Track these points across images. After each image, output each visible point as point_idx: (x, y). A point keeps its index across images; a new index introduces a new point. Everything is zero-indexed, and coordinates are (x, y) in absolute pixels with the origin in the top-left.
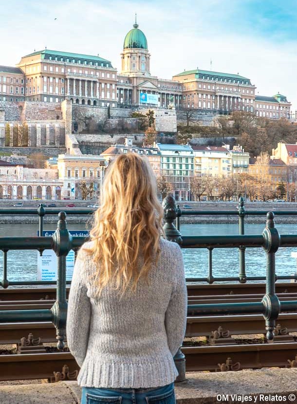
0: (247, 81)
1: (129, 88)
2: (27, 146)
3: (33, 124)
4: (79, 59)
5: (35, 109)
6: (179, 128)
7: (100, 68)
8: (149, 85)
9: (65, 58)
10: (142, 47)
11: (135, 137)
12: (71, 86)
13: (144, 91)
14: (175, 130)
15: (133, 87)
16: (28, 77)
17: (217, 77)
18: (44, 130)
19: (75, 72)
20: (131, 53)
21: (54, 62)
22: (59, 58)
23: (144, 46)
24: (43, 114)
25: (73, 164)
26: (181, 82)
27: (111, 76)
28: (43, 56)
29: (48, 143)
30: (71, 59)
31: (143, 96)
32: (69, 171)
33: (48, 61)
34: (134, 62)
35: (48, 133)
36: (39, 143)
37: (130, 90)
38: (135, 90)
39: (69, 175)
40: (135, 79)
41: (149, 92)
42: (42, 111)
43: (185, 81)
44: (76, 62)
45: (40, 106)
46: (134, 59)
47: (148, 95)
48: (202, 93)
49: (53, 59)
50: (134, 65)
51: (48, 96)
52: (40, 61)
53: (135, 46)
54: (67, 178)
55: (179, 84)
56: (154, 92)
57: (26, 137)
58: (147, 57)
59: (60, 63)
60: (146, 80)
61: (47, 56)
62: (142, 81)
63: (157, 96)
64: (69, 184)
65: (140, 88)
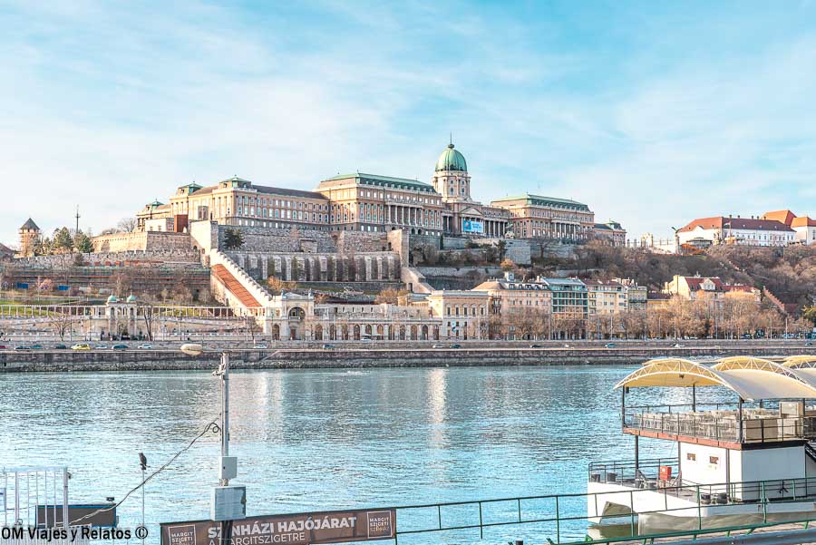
0: (585, 207)
1: (449, 215)
2: (353, 280)
3: (361, 256)
4: (399, 184)
5: (355, 239)
6: (533, 259)
7: (423, 193)
8: (472, 211)
9: (383, 183)
10: (462, 170)
11: (486, 269)
12: (393, 214)
13: (467, 218)
14: (529, 262)
15: (454, 214)
16: (333, 204)
17: (552, 203)
18: (374, 263)
19: (394, 198)
20: (448, 177)
21: (371, 187)
22: (377, 182)
23: (464, 168)
24: (367, 245)
25: (452, 301)
26: (506, 208)
27: (435, 203)
28: (359, 180)
29: (380, 277)
30: (390, 184)
31: (467, 224)
32: (449, 309)
33: (365, 186)
34: (452, 186)
35: (380, 266)
36: (369, 277)
37: (450, 218)
38: (456, 218)
39: (449, 313)
40: (456, 206)
41: (473, 219)
42: (364, 241)
43: (511, 207)
44: (409, 188)
45: (361, 236)
46: (452, 182)
47: (472, 222)
48: (537, 220)
49: (376, 184)
50: (452, 190)
51: (366, 225)
52: (356, 185)
53: (453, 168)
54: (447, 316)
55: (503, 211)
56: (478, 220)
57: (352, 271)
58: (467, 180)
59: (378, 188)
60: (469, 206)
61: (363, 180)
62: (464, 207)
63: (481, 224)
64: (449, 323)
65: (463, 215)
